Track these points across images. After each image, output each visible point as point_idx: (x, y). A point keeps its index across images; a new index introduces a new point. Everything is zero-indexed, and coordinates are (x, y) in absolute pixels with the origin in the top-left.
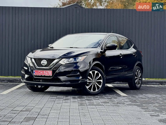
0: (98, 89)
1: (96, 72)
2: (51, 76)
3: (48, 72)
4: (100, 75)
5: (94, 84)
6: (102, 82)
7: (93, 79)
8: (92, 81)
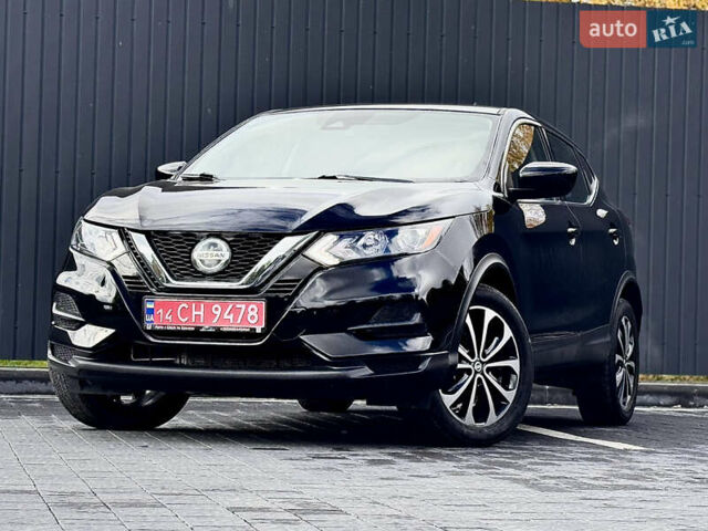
0: (498, 412)
1: (490, 314)
2: (259, 331)
3: (243, 307)
4: (508, 333)
5: (479, 380)
6: (518, 372)
7: (473, 356)
8: (470, 363)
